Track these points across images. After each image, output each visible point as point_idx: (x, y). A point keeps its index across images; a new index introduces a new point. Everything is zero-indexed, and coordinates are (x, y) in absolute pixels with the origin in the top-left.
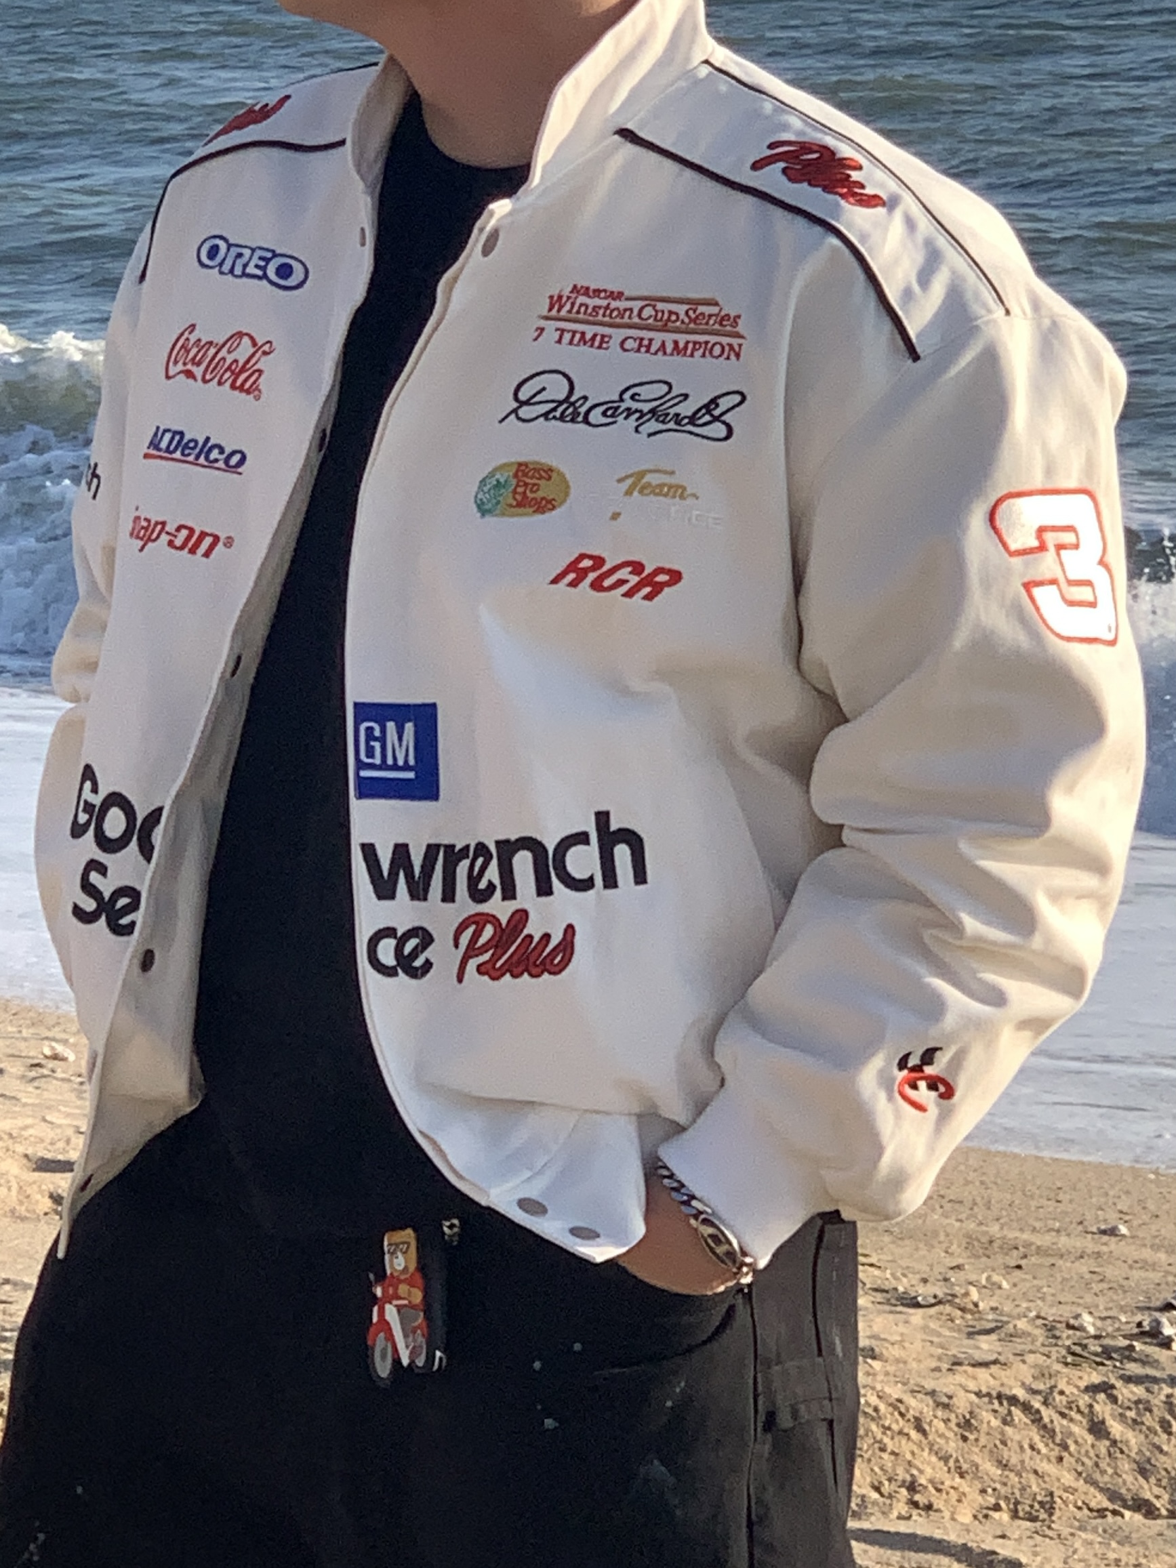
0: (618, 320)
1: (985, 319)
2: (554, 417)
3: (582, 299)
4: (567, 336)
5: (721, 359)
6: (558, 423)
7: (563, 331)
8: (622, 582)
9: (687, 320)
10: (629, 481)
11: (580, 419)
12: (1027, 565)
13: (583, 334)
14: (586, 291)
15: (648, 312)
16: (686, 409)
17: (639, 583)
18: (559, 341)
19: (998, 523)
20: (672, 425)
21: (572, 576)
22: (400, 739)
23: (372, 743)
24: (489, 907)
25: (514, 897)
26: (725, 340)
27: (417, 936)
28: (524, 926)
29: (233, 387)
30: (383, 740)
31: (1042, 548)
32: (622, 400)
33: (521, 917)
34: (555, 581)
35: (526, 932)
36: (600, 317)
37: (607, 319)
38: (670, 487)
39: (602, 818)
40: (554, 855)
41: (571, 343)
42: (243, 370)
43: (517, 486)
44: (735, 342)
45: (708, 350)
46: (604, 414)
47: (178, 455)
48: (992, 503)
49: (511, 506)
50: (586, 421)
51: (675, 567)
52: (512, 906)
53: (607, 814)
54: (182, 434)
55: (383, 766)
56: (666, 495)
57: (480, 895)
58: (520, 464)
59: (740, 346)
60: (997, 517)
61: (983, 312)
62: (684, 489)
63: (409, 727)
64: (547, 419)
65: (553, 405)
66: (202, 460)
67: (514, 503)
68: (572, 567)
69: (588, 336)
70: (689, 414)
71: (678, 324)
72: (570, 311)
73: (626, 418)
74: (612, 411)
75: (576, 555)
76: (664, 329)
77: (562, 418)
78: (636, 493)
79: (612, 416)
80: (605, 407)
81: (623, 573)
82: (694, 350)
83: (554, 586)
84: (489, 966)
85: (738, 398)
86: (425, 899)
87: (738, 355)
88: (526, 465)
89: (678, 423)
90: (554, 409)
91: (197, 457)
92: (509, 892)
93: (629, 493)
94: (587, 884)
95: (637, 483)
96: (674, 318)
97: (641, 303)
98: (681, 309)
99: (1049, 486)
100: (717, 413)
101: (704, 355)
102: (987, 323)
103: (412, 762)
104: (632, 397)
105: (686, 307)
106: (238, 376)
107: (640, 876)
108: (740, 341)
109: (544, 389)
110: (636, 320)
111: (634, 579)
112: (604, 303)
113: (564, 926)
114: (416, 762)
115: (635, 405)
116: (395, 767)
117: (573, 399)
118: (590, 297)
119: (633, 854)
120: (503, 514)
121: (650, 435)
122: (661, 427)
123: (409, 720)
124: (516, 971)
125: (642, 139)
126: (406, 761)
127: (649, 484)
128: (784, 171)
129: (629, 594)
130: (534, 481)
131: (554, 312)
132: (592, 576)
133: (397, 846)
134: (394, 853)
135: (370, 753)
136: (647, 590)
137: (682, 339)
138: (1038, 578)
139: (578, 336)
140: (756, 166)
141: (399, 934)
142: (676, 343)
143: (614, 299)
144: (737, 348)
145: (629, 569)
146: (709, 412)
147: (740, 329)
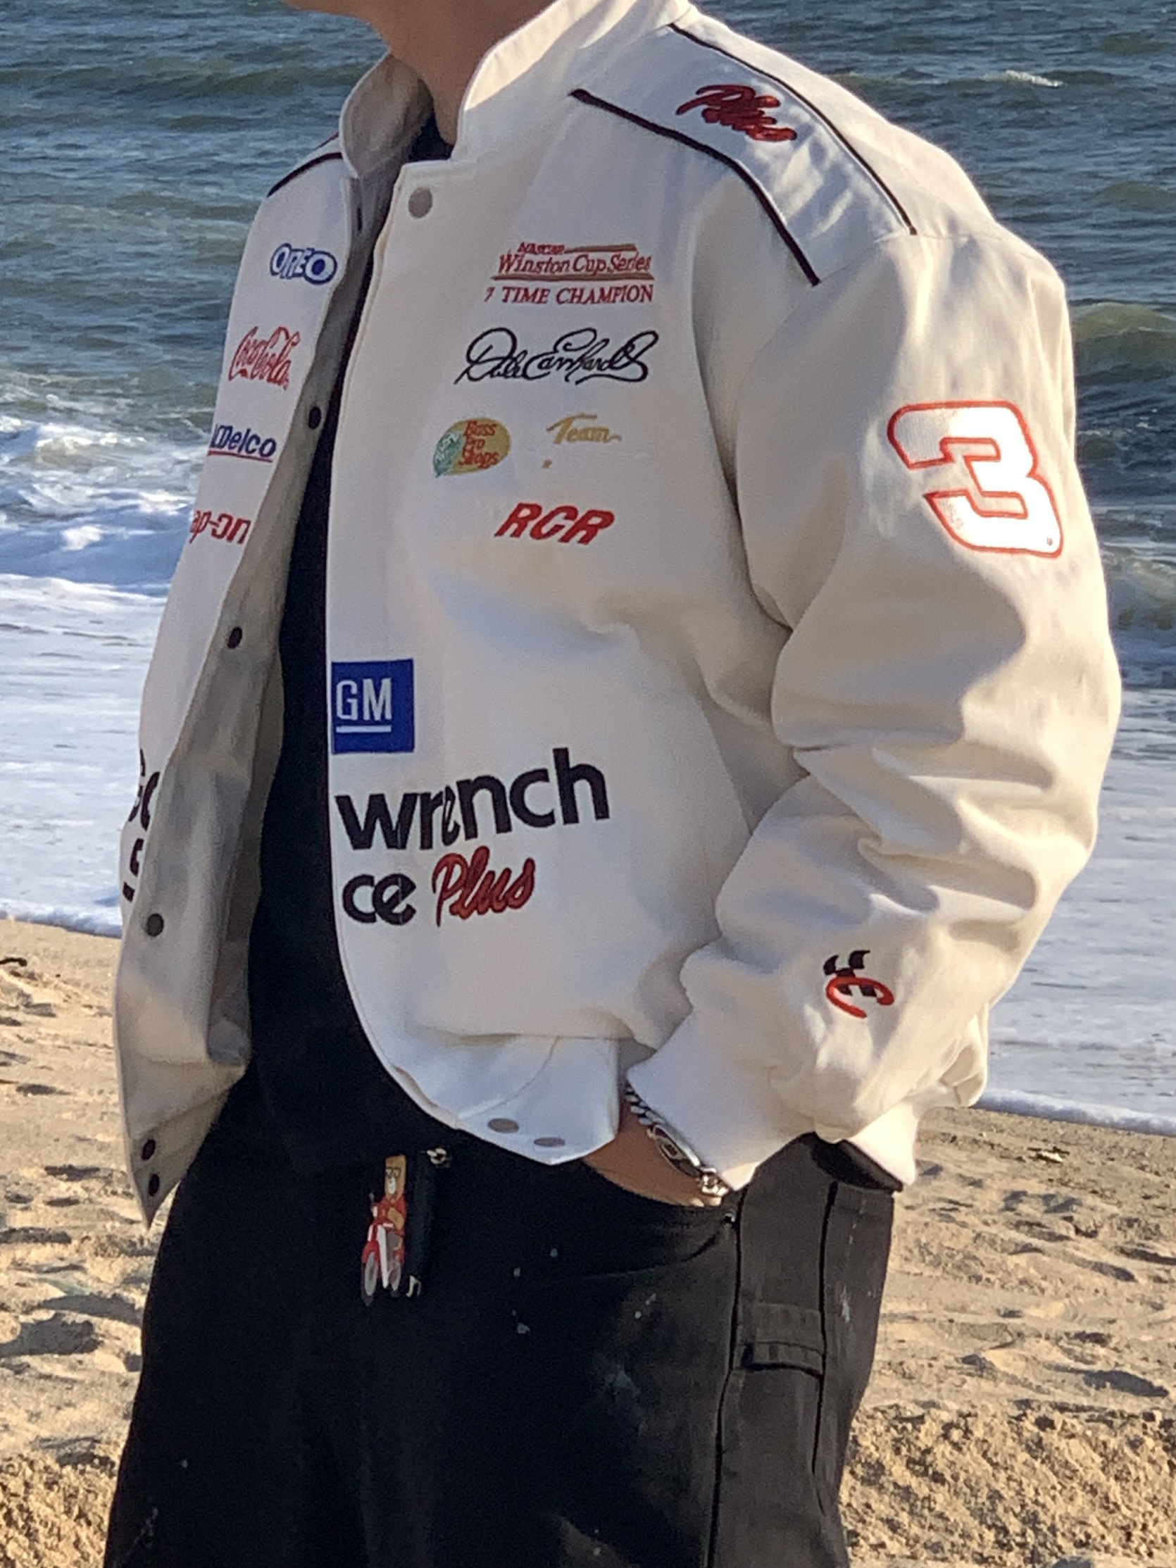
0: (557, 274)
1: (884, 238)
2: (499, 374)
3: (528, 256)
4: (513, 294)
5: (637, 302)
6: (502, 379)
7: (509, 289)
8: (558, 528)
9: (612, 267)
10: (558, 429)
11: (520, 373)
12: (928, 475)
13: (526, 290)
14: (532, 249)
15: (582, 262)
16: (606, 355)
17: (573, 528)
18: (505, 300)
19: (897, 438)
20: (595, 371)
21: (514, 526)
22: (377, 695)
23: (349, 700)
24: (454, 848)
25: (475, 835)
26: (639, 283)
27: (396, 884)
28: (486, 864)
29: (269, 380)
30: (360, 696)
31: (947, 458)
32: (555, 351)
33: (483, 854)
34: (500, 533)
35: (489, 868)
36: (542, 273)
37: (548, 274)
38: (594, 430)
39: (561, 755)
40: (512, 792)
41: (515, 300)
42: (277, 364)
43: (467, 443)
44: (647, 283)
45: (625, 294)
46: (540, 366)
47: (226, 449)
48: (889, 417)
49: (461, 463)
50: (525, 375)
51: (605, 509)
52: (474, 844)
53: (565, 751)
54: (230, 428)
55: (360, 721)
56: (591, 440)
57: (449, 838)
58: (470, 422)
59: (651, 286)
60: (896, 429)
61: (882, 232)
62: (607, 431)
63: (386, 683)
64: (492, 376)
65: (497, 363)
66: (243, 453)
67: (463, 460)
68: (513, 517)
69: (531, 292)
70: (609, 357)
71: (605, 271)
72: (516, 270)
73: (559, 368)
74: (546, 362)
75: (515, 506)
76: (594, 277)
77: (505, 375)
78: (564, 442)
79: (547, 367)
80: (540, 360)
81: (559, 519)
82: (616, 295)
83: (498, 538)
84: (459, 906)
85: (650, 338)
86: (404, 847)
87: (650, 298)
88: (475, 422)
89: (600, 368)
90: (499, 366)
91: (240, 450)
92: (472, 833)
93: (558, 440)
94: (548, 820)
95: (566, 431)
96: (602, 266)
97: (576, 255)
98: (607, 256)
99: (955, 399)
100: (632, 355)
101: (622, 300)
102: (886, 242)
103: (388, 716)
104: (565, 348)
105: (612, 254)
106: (273, 368)
107: (602, 811)
108: (650, 282)
109: (491, 347)
110: (572, 272)
111: (569, 524)
112: (546, 258)
113: (523, 862)
114: (393, 715)
115: (567, 355)
116: (372, 722)
117: (515, 355)
118: (535, 253)
119: (593, 789)
120: (452, 473)
121: (577, 383)
122: (587, 373)
123: (386, 676)
124: (481, 908)
125: (593, 98)
126: (383, 716)
127: (575, 431)
128: (704, 113)
129: (565, 539)
130: (481, 437)
131: (503, 272)
132: (532, 524)
133: (372, 797)
134: (370, 805)
135: (347, 709)
136: (582, 534)
137: (607, 285)
138: (942, 489)
139: (522, 293)
140: (681, 110)
141: (376, 881)
142: (602, 290)
143: (556, 253)
144: (648, 289)
145: (563, 514)
146: (626, 355)
147: (651, 271)
